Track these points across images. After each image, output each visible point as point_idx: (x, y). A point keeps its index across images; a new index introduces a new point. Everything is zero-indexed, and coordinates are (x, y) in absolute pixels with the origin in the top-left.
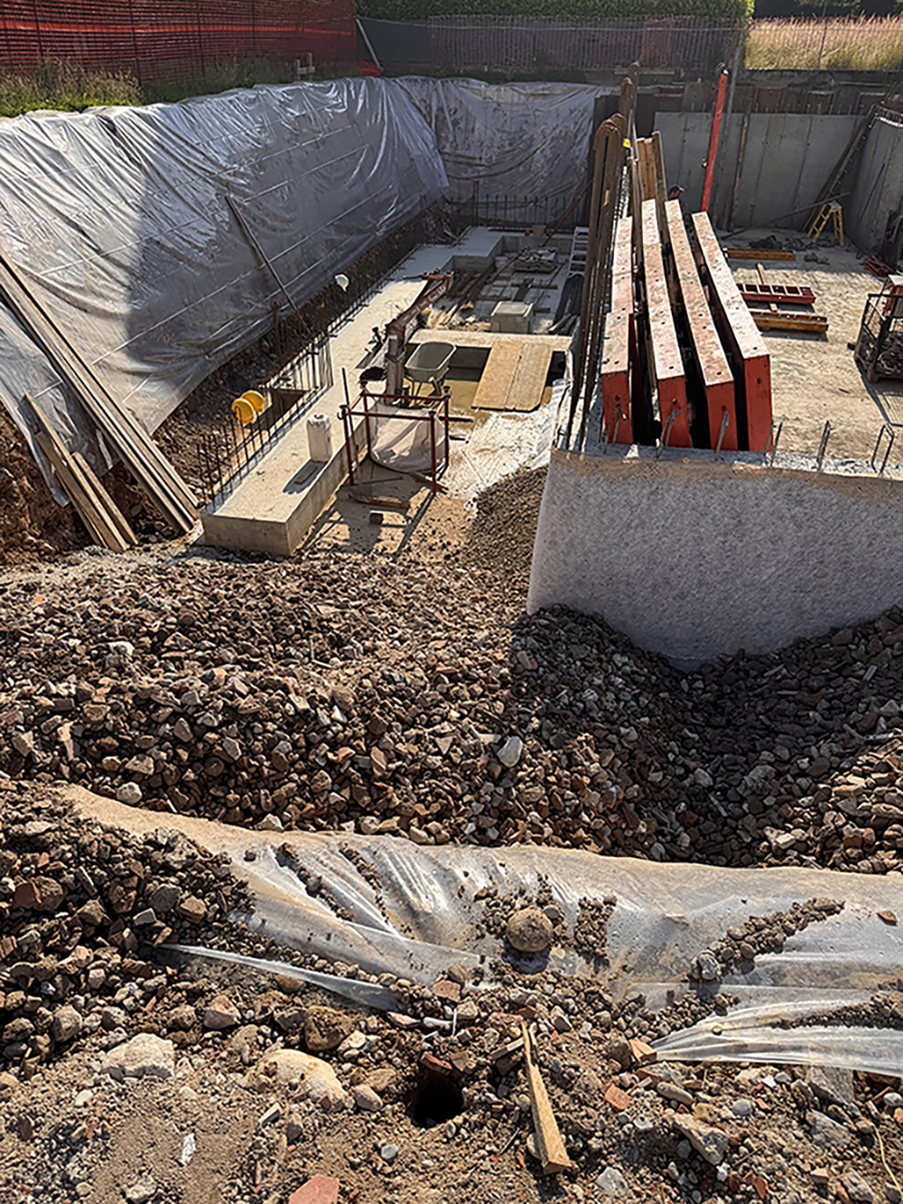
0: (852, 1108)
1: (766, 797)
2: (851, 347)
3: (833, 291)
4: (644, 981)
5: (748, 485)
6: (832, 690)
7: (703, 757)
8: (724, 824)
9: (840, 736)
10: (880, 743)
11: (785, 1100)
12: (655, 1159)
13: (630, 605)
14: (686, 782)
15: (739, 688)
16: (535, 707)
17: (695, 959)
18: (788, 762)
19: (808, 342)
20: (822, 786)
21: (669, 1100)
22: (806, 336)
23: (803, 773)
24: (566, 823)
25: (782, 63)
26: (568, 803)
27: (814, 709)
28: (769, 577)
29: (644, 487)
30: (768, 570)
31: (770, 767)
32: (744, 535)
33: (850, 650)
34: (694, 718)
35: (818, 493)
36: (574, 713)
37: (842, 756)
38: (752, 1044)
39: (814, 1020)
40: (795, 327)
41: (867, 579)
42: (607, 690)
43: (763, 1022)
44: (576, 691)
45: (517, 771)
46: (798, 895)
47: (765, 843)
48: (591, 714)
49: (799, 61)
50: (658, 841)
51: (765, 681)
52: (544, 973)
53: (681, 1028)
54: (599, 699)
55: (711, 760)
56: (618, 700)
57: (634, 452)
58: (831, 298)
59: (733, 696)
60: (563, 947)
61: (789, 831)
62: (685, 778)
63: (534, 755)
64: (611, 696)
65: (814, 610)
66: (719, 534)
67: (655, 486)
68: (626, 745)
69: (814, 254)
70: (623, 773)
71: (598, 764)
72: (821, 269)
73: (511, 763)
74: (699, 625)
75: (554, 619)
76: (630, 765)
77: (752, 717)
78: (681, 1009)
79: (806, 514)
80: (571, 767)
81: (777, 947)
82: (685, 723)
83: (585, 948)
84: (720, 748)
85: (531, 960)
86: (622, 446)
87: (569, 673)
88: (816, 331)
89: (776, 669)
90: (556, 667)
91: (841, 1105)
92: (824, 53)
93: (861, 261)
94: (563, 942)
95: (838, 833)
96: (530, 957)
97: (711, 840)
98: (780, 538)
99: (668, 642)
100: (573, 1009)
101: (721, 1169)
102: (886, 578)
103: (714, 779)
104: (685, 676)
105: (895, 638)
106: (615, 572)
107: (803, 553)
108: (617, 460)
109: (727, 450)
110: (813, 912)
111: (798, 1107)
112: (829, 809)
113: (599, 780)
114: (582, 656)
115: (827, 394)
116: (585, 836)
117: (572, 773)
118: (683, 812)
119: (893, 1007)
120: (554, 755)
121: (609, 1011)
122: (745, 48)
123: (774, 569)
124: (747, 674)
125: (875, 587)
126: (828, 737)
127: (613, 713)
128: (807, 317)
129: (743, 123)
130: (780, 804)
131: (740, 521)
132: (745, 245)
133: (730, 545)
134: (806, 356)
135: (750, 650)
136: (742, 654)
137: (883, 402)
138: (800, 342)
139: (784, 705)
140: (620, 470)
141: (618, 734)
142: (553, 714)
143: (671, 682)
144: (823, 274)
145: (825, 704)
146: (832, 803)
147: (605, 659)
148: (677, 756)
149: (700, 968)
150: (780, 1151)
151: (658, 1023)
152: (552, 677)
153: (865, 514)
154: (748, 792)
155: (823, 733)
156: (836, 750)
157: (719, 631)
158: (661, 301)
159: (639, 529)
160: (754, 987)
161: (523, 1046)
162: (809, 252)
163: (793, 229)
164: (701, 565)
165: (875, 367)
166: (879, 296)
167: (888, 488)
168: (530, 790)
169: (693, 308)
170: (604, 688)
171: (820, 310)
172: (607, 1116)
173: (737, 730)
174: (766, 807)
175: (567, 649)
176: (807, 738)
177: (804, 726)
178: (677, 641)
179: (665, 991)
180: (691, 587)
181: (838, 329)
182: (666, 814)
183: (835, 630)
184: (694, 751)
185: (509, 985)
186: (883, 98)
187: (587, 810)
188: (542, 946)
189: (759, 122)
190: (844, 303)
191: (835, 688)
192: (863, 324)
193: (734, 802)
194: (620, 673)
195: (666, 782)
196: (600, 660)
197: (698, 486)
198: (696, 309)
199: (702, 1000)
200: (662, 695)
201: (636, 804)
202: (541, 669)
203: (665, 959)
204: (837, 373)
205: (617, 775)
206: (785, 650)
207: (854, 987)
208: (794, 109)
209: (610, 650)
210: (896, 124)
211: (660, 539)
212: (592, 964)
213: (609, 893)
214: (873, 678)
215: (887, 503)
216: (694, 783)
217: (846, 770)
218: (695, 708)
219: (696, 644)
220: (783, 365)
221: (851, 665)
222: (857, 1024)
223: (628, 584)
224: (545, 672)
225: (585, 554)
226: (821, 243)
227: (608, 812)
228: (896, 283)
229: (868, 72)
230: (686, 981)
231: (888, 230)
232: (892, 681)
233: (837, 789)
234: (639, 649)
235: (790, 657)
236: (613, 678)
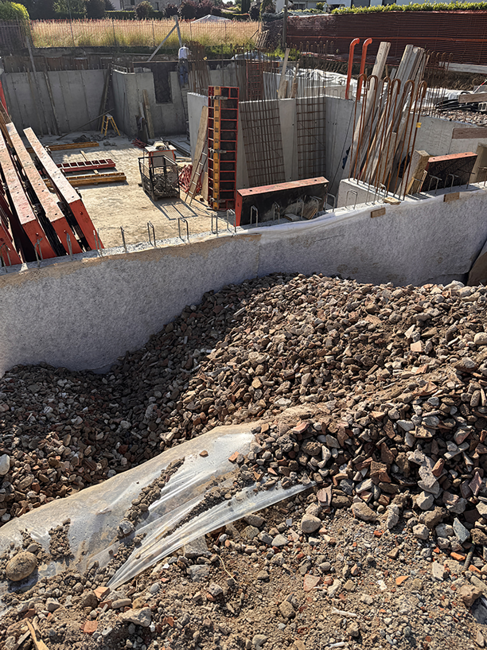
0: (207, 553)
1: (156, 419)
2: (140, 185)
3: (123, 159)
4: (95, 554)
5: (94, 268)
6: (172, 355)
7: (124, 414)
8: (142, 443)
9: (180, 375)
10: (196, 371)
11: (175, 570)
12: (119, 644)
13: (58, 350)
14: (118, 431)
15: (132, 371)
16: (14, 432)
17: (118, 527)
18: (162, 398)
19: (119, 187)
20: (178, 402)
21: (118, 609)
22: (117, 184)
23: (169, 400)
24: (54, 487)
25: (54, 44)
26: (50, 476)
27: (167, 367)
28: (125, 311)
29: (38, 285)
30: (123, 308)
31: (154, 405)
32: (103, 295)
33: (174, 333)
34: (114, 396)
35: (130, 263)
36: (41, 424)
37: (183, 384)
38: (155, 553)
39: (183, 522)
40: (110, 180)
41: (170, 297)
42: (59, 402)
43: (160, 538)
44: (39, 411)
45: (12, 474)
46: (163, 465)
47: (162, 442)
48: (52, 420)
49: (64, 42)
50: (111, 469)
51: (142, 363)
52: (37, 585)
53: (120, 566)
54: (54, 410)
55: (128, 413)
56: (66, 405)
57: (25, 267)
58: (123, 163)
59: (130, 376)
60: (45, 563)
61: (170, 431)
62: (117, 429)
63: (20, 459)
64: (61, 405)
65: (152, 320)
66: (91, 298)
67: (44, 283)
68: (77, 428)
69: (107, 142)
70: (81, 444)
71: (62, 446)
72: (114, 149)
73: (5, 472)
74: (101, 348)
75: (15, 375)
76: (83, 437)
77: (141, 383)
78: (118, 557)
79: (129, 275)
80: (46, 455)
81: (158, 497)
82: (110, 400)
83: (58, 556)
84: (130, 405)
85: (27, 582)
86: (16, 265)
87: (32, 403)
88: (121, 180)
89: (146, 355)
90: (23, 402)
91: (202, 555)
92: (75, 38)
93: (132, 142)
94: (44, 560)
95: (191, 421)
96: (26, 580)
97: (138, 454)
98: (122, 291)
99: (88, 362)
100: (59, 593)
101: (151, 626)
102: (177, 294)
103: (131, 423)
104: (104, 376)
105: (191, 320)
106: (42, 336)
107: (136, 294)
108: (15, 274)
109: (77, 253)
110: (172, 470)
111: (182, 570)
112: (184, 412)
113: (66, 454)
114: (38, 390)
115: (137, 211)
116: (67, 488)
117: (48, 458)
118: (120, 447)
119: (214, 495)
120: (33, 454)
121: (80, 582)
122: (31, 36)
123: (125, 307)
124: (134, 362)
125: (175, 300)
126: (176, 378)
127: (65, 414)
128: (114, 174)
129: (45, 77)
130: (163, 420)
131: (98, 288)
132: (71, 142)
133: (99, 302)
134: (121, 194)
135: (131, 350)
136: (129, 354)
137: (163, 209)
138: (116, 187)
139: (154, 370)
140: (20, 279)
141: (71, 424)
142: (27, 431)
143: (97, 383)
144: (115, 151)
145: (171, 363)
146: (184, 408)
147: (52, 386)
148: (109, 420)
149: (121, 529)
150: (177, 598)
151: (108, 572)
152: (20, 409)
153: (156, 268)
154: (148, 421)
155: (173, 378)
156: (180, 382)
157: (112, 346)
158: (14, 180)
159: (45, 308)
160: (151, 523)
161: (30, 635)
162: (105, 141)
163: (93, 130)
164: (88, 316)
165: (154, 193)
166: (143, 158)
167: (161, 252)
168: (23, 481)
169: (34, 181)
170: (57, 402)
171: (120, 170)
172: (87, 640)
173: (136, 392)
174: (158, 425)
175: (27, 389)
176: (167, 382)
177: (164, 377)
178: (93, 360)
179: (108, 552)
180: (87, 329)
181: (132, 177)
182: (111, 453)
183: (165, 326)
184: (118, 413)
185: (17, 604)
186: (112, 60)
187: (64, 473)
188: (31, 571)
189: (53, 76)
190: (130, 164)
191: (174, 353)
192: (141, 173)
193: (143, 429)
194: (64, 390)
195: (106, 436)
196: (50, 388)
197: (68, 276)
198: (36, 182)
199: (128, 546)
200: (92, 391)
201: (92, 457)
202: (12, 408)
203: (104, 535)
204: (138, 199)
205: (77, 446)
206: (147, 344)
207: (196, 495)
208: (70, 68)
209: (55, 379)
210: (123, 73)
211: (59, 310)
212: (64, 562)
213: (65, 519)
214: (188, 342)
215: (163, 260)
216: (123, 429)
217: (186, 390)
218: (114, 390)
219: (103, 357)
220: (111, 201)
221: (177, 340)
222: (201, 512)
223: (52, 340)
224: (15, 409)
225: (20, 332)
226: (109, 136)
227: (77, 468)
228: (149, 151)
229: (100, 47)
230: (117, 541)
231: (138, 125)
232: (195, 340)
233: (184, 401)
234: (74, 372)
235: (150, 346)
236: (60, 395)
